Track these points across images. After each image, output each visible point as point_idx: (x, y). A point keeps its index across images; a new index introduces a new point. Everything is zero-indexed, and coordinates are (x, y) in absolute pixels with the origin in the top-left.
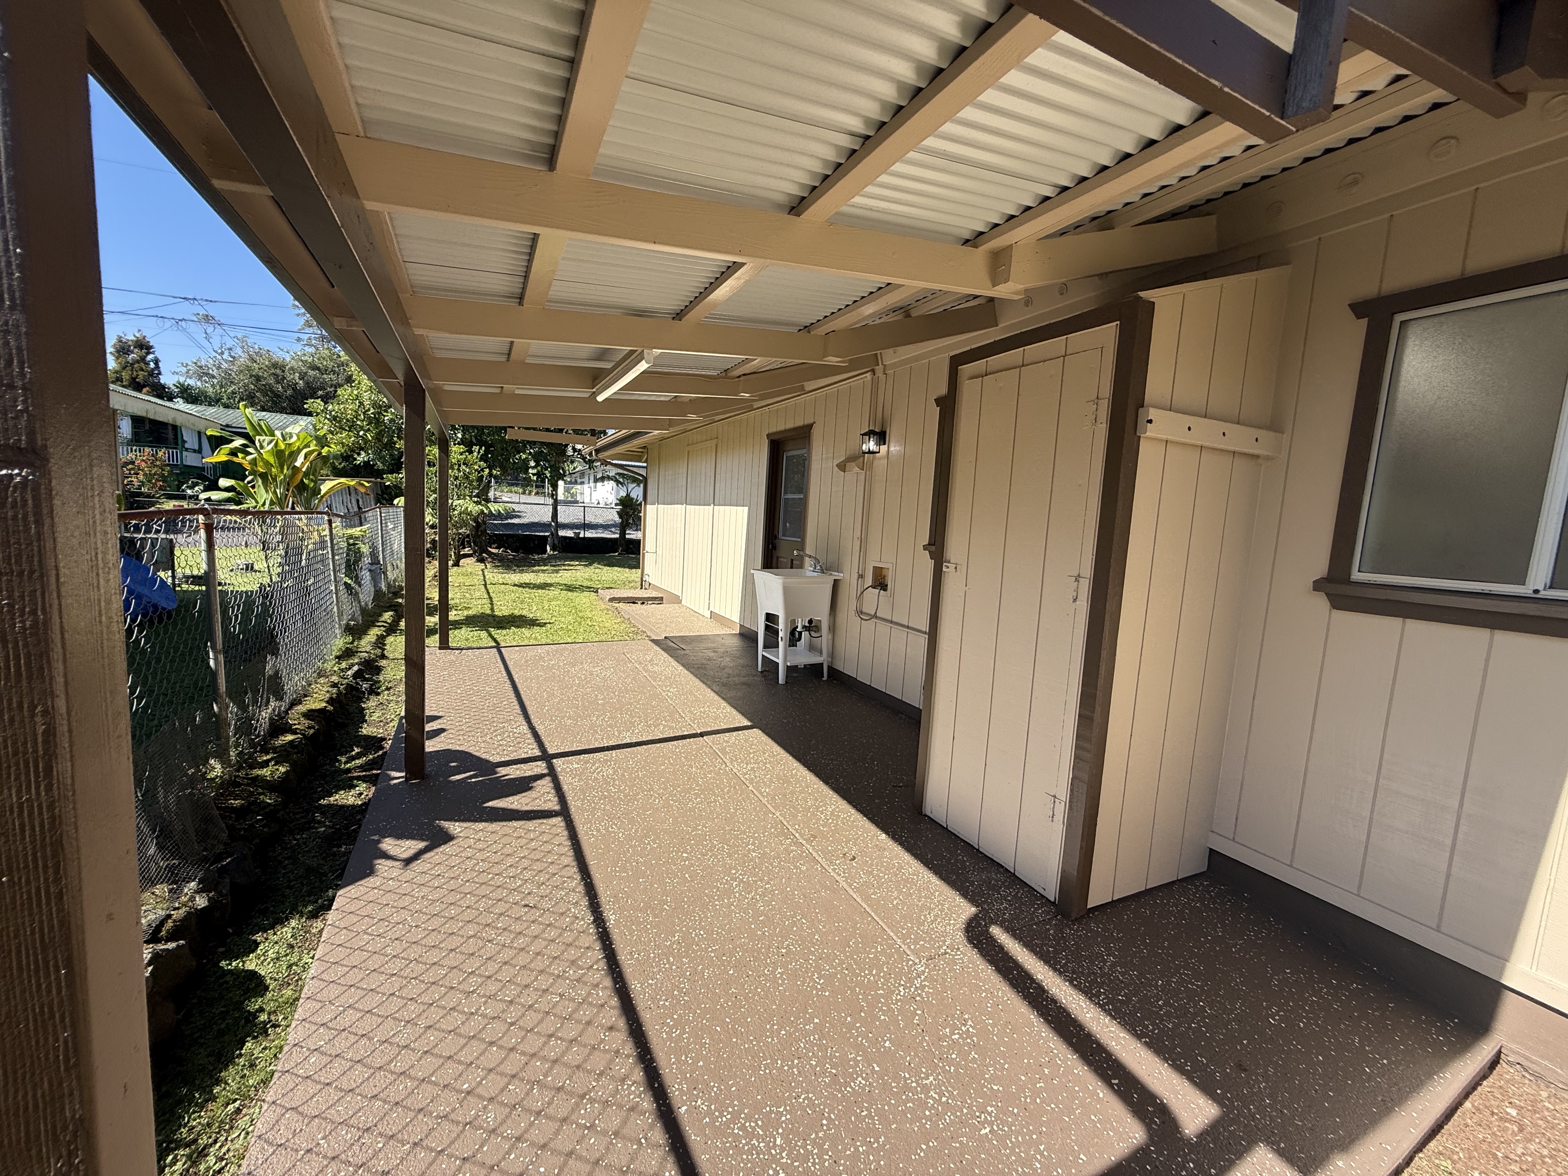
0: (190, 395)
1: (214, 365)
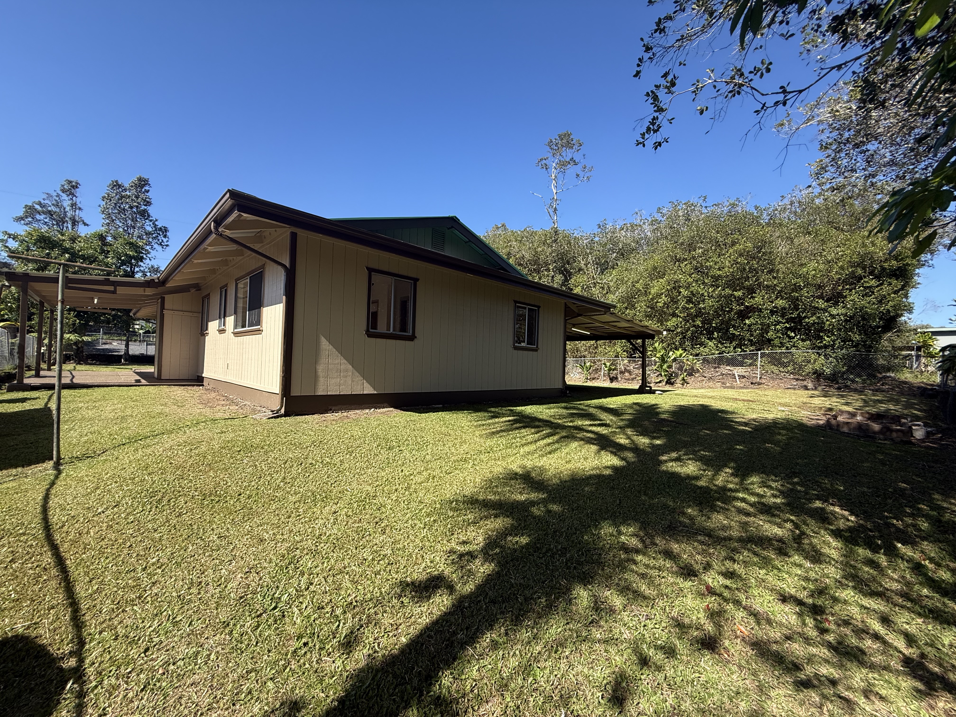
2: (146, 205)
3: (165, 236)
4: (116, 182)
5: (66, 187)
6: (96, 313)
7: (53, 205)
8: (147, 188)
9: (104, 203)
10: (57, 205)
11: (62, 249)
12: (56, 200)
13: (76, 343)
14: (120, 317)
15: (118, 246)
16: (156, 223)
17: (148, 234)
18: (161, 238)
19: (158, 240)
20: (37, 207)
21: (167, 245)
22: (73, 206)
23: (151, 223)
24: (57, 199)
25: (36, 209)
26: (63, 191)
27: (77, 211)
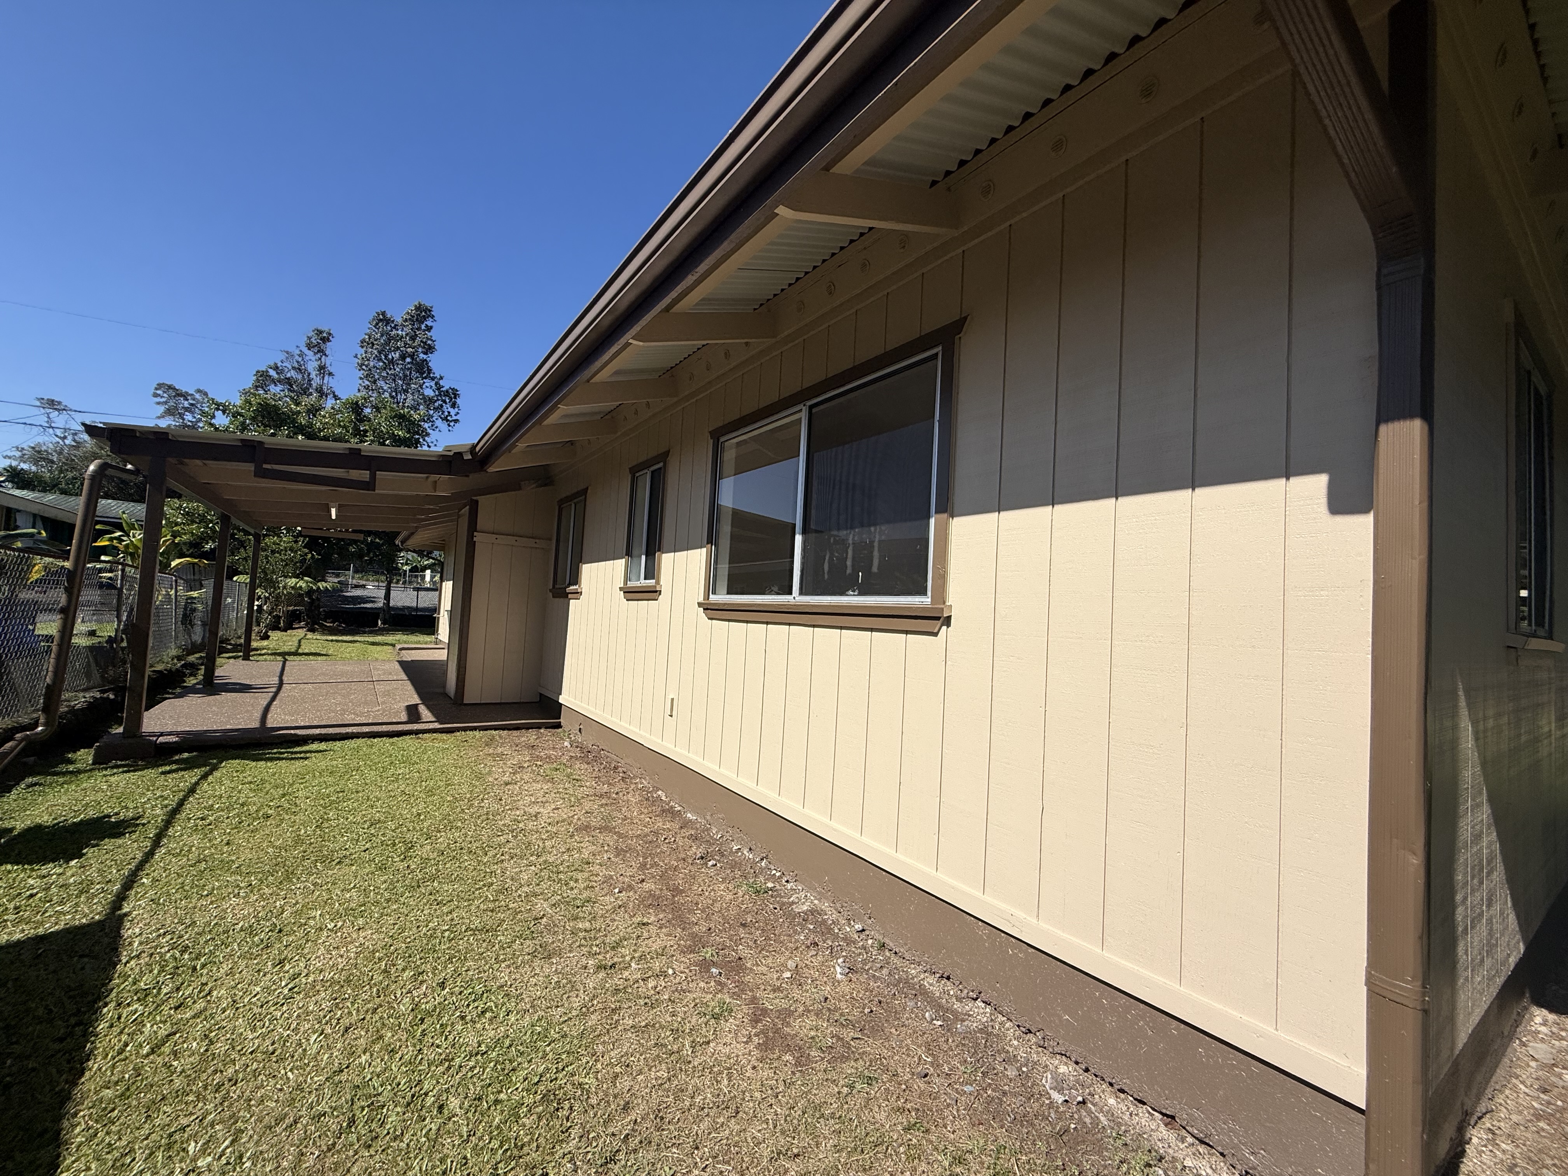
0: (23, 481)
1: (55, 451)
2: (426, 353)
3: (454, 406)
4: (384, 313)
5: (313, 340)
6: (343, 540)
7: (294, 368)
8: (429, 323)
9: (363, 350)
10: (299, 370)
11: (294, 427)
12: (298, 362)
13: (310, 592)
14: (378, 546)
15: (382, 422)
16: (441, 383)
17: (429, 401)
18: (447, 408)
19: (443, 412)
20: (272, 373)
21: (456, 421)
22: (322, 368)
23: (433, 383)
24: (300, 359)
25: (270, 376)
26: (309, 346)
27: (326, 377)
